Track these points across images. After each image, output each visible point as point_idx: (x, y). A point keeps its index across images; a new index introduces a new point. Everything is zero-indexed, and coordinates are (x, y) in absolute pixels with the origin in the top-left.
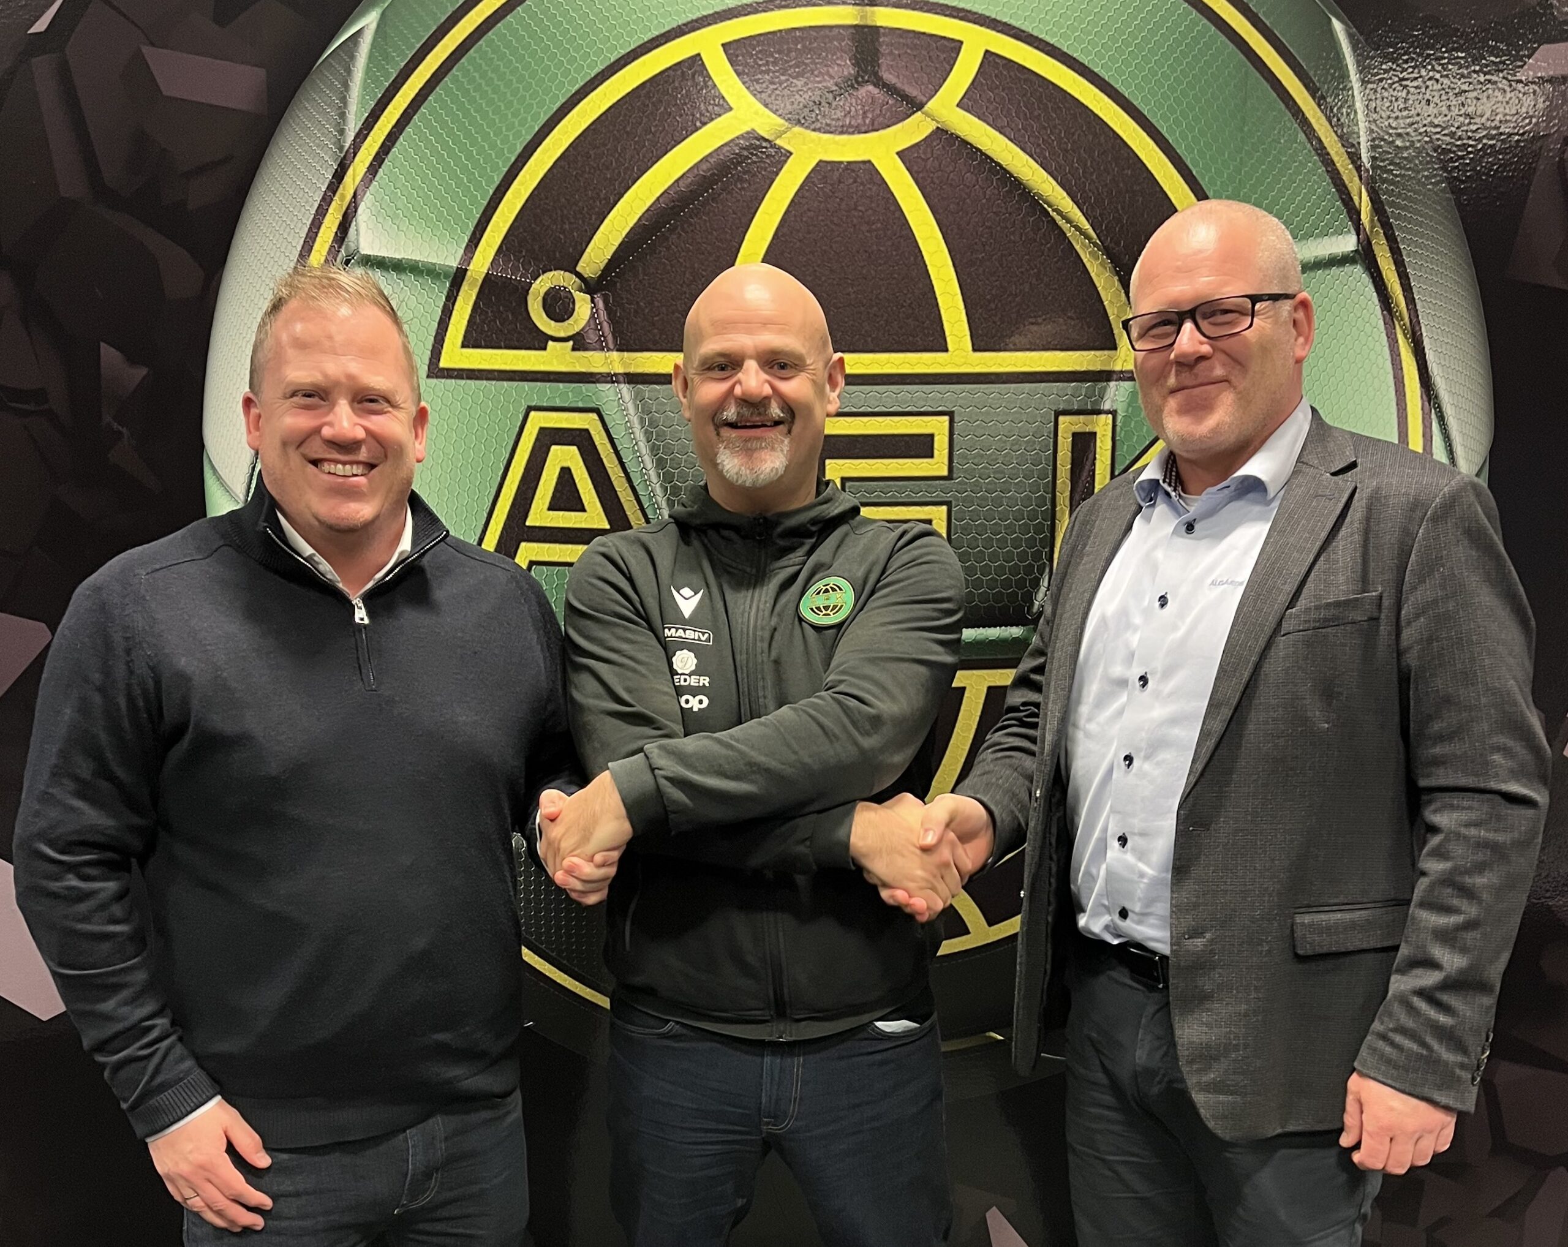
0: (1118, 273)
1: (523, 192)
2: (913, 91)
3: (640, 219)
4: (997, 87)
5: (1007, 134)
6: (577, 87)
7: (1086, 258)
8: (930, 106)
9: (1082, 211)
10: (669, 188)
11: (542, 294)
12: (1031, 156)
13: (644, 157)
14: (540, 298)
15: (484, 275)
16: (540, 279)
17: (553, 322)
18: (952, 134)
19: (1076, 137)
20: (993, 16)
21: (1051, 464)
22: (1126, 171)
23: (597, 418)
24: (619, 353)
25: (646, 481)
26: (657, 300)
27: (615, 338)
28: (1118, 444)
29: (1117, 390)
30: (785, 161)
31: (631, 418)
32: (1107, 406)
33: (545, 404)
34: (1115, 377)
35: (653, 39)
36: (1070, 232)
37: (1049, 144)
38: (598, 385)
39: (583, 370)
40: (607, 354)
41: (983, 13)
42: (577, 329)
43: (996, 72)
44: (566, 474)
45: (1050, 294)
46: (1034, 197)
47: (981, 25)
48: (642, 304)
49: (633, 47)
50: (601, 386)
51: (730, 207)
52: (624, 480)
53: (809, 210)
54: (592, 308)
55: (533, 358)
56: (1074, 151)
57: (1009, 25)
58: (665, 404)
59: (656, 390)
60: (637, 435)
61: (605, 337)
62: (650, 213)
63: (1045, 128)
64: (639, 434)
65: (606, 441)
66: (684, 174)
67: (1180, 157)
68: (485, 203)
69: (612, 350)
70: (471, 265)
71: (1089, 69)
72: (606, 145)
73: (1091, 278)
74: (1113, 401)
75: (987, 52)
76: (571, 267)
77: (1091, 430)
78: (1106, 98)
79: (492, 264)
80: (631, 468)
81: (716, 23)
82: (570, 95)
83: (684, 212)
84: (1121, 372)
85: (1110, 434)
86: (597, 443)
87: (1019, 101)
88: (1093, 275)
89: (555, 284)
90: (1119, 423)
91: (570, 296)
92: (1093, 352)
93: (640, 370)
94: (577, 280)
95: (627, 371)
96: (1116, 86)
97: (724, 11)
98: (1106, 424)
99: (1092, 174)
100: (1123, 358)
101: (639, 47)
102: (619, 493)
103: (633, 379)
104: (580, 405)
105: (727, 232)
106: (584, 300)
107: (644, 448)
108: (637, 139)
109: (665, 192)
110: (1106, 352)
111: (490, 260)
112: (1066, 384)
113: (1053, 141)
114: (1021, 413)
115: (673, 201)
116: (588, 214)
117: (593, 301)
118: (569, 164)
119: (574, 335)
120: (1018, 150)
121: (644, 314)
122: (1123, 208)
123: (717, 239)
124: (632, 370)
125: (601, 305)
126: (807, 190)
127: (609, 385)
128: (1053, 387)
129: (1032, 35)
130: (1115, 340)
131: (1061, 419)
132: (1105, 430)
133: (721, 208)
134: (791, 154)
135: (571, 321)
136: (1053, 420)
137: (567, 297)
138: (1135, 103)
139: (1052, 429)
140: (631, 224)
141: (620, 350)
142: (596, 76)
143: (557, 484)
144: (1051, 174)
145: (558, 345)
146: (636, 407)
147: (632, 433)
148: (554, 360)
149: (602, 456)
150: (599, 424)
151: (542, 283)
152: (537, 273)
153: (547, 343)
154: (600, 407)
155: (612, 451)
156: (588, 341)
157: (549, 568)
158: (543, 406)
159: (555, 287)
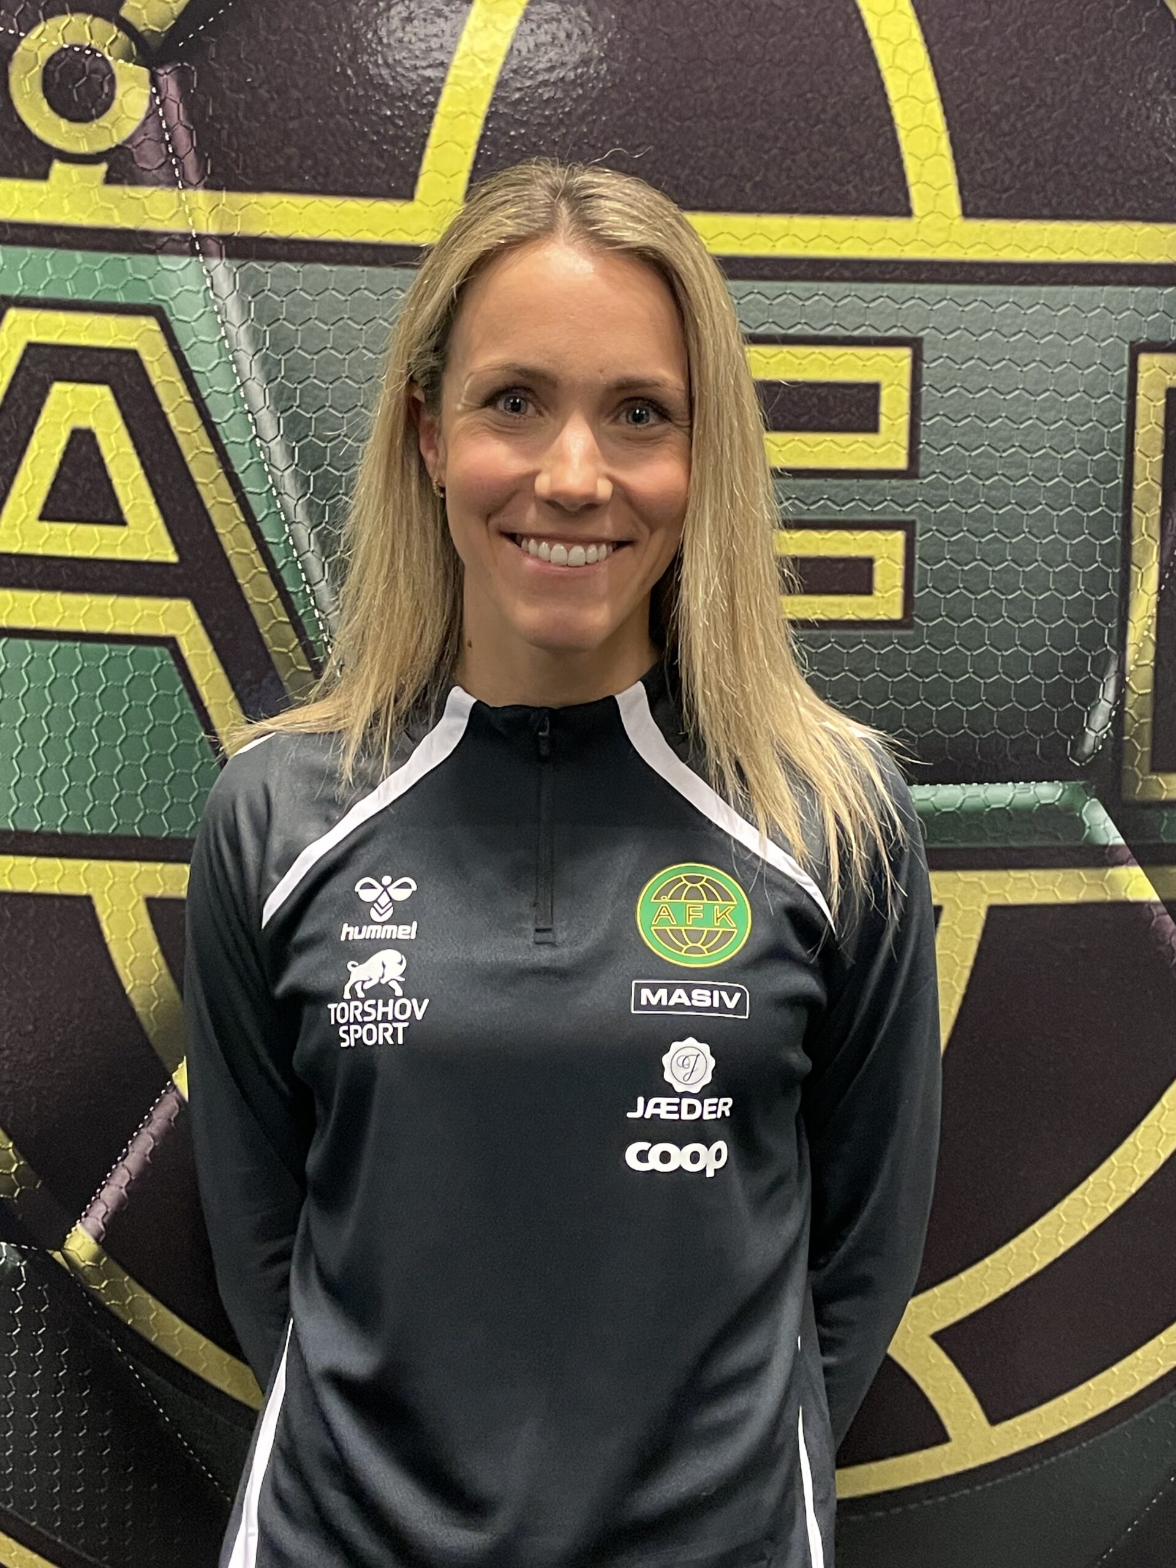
11: (41, 62)
14: (37, 70)
16: (38, 30)
17: (63, 123)
23: (157, 328)
24: (209, 194)
25: (262, 463)
26: (296, 86)
27: (201, 160)
31: (234, 330)
33: (41, 294)
38: (161, 258)
39: (130, 226)
40: (183, 195)
42: (117, 138)
44: (82, 444)
48: (262, 92)
50: (169, 262)
52: (213, 460)
54: (153, 96)
55: (16, 194)
58: (307, 304)
59: (288, 273)
60: (245, 367)
61: (179, 159)
64: (249, 365)
65: (176, 377)
69: (195, 186)
76: (107, 7)
80: (231, 435)
86: (154, 382)
89: (71, 40)
91: (103, 69)
93: (255, 230)
94: (120, 34)
95: (227, 231)
102: (200, 488)
103: (238, 248)
104: (121, 298)
106: (135, 78)
107: (258, 392)
117: (154, 81)
119: (111, 150)
121: (268, 116)
124: (237, 229)
125: (172, 89)
127: (188, 260)
135: (105, 121)
136: (1126, 362)
137: (96, 71)
139: (1125, 380)
141: (212, 186)
143: (62, 463)
145: (75, 171)
146: (245, 308)
147: (235, 362)
148: (66, 201)
149: (166, 409)
150: (160, 339)
151: (43, 40)
152: (31, 17)
153: (49, 164)
154: (164, 306)
155: (188, 398)
156: (141, 165)
157: (38, 643)
158: (37, 299)
159: (72, 47)
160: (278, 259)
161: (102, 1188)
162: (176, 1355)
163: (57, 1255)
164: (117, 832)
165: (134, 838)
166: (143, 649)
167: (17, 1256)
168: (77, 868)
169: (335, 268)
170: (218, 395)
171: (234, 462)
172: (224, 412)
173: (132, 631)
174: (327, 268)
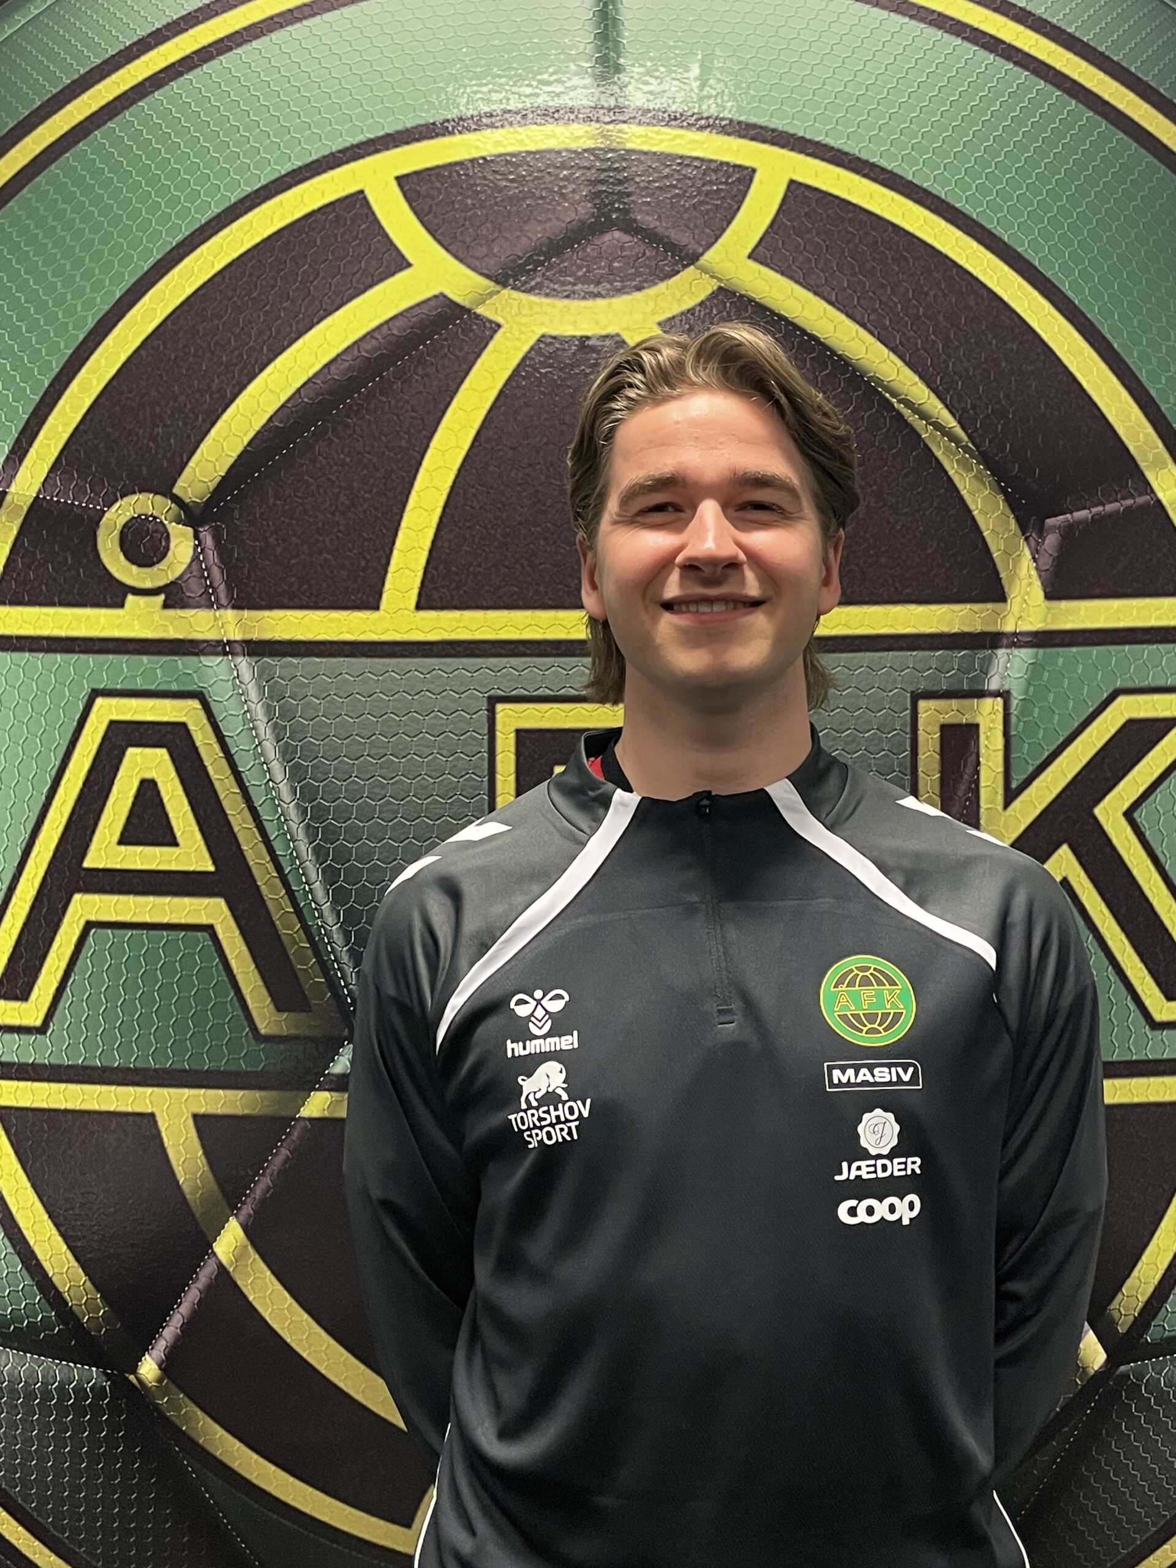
0: (1003, 491)
1: (95, 382)
2: (681, 237)
3: (270, 419)
4: (809, 231)
5: (825, 294)
6: (180, 237)
7: (952, 469)
8: (710, 257)
9: (943, 400)
10: (316, 375)
11: (119, 527)
12: (863, 325)
13: (278, 332)
14: (116, 533)
15: (32, 500)
16: (117, 505)
17: (134, 568)
18: (742, 296)
19: (930, 299)
20: (801, 134)
21: (908, 771)
22: (1009, 345)
23: (200, 707)
24: (235, 612)
25: (273, 799)
26: (294, 534)
27: (229, 589)
28: (1013, 741)
29: (1009, 661)
30: (491, 337)
31: (253, 706)
32: (994, 685)
33: (119, 687)
34: (1005, 641)
35: (294, 171)
36: (926, 433)
37: (891, 308)
38: (202, 658)
39: (180, 637)
40: (217, 614)
41: (786, 129)
42: (171, 577)
43: (807, 210)
44: (148, 790)
45: (897, 521)
46: (869, 382)
47: (783, 147)
48: (271, 540)
49: (263, 182)
50: (208, 661)
51: (408, 402)
52: (239, 798)
53: (527, 405)
54: (196, 547)
55: (102, 619)
56: (927, 317)
57: (825, 146)
58: (305, 686)
59: (291, 664)
60: (262, 731)
61: (214, 589)
62: (285, 410)
63: (883, 286)
64: (264, 730)
65: (213, 740)
66: (338, 356)
67: (1092, 324)
68: (37, 398)
69: (226, 607)
70: (13, 485)
71: (948, 204)
72: (222, 317)
73: (961, 498)
74: (1003, 678)
75: (792, 182)
76: (165, 488)
77: (971, 721)
78: (975, 244)
79: (43, 484)
80: (252, 780)
81: (387, 149)
82: (169, 248)
83: (337, 408)
84: (1015, 634)
85: (1000, 727)
86: (198, 744)
87: (843, 250)
88: (964, 493)
89: (138, 512)
90: (1014, 710)
91: (161, 529)
92: (968, 606)
93: (267, 636)
94: (173, 505)
95: (248, 637)
96: (990, 227)
97: (398, 132)
98: (994, 712)
99: (957, 349)
100: (1017, 615)
101: (273, 182)
102: (231, 818)
103: (256, 648)
104: (174, 687)
105: (402, 438)
106: (184, 535)
107: (270, 748)
108: (268, 307)
109: (310, 380)
110: (989, 606)
111: (42, 480)
112: (927, 653)
113: (896, 304)
114: (858, 696)
115: (322, 394)
116: (194, 413)
117: (196, 536)
118: (164, 343)
119: (167, 586)
120: (843, 317)
121: (276, 556)
122: (1007, 397)
123: (387, 447)
124: (255, 636)
125: (209, 541)
126: (524, 378)
127: (220, 659)
128: (907, 657)
129: (858, 159)
130: (1002, 588)
131: (922, 704)
132: (993, 721)
133: (393, 402)
134: (499, 326)
135: (162, 565)
136: (909, 706)
137: (157, 531)
138: (1019, 250)
139: (909, 718)
140: (257, 428)
141: (237, 607)
142: (207, 223)
143: (134, 804)
144: (893, 350)
145: (142, 600)
146: (261, 689)
147: (254, 728)
148: (136, 622)
149: (206, 764)
150: (202, 715)
151: (120, 512)
152: (112, 497)
153: (125, 597)
154: (205, 691)
155: (222, 755)
156: (188, 594)
157: (117, 932)
158: (116, 690)
159: (139, 516)
160: (284, 655)
161: (163, 1328)
162: (218, 1454)
163: (132, 1377)
164: (173, 1067)
165: (185, 1071)
166: (189, 934)
167: (104, 1378)
168: (145, 1093)
169: (324, 660)
170: (243, 753)
171: (254, 799)
172: (247, 764)
173: (183, 921)
174: (318, 660)
